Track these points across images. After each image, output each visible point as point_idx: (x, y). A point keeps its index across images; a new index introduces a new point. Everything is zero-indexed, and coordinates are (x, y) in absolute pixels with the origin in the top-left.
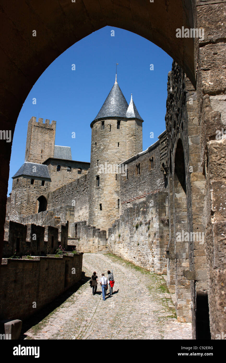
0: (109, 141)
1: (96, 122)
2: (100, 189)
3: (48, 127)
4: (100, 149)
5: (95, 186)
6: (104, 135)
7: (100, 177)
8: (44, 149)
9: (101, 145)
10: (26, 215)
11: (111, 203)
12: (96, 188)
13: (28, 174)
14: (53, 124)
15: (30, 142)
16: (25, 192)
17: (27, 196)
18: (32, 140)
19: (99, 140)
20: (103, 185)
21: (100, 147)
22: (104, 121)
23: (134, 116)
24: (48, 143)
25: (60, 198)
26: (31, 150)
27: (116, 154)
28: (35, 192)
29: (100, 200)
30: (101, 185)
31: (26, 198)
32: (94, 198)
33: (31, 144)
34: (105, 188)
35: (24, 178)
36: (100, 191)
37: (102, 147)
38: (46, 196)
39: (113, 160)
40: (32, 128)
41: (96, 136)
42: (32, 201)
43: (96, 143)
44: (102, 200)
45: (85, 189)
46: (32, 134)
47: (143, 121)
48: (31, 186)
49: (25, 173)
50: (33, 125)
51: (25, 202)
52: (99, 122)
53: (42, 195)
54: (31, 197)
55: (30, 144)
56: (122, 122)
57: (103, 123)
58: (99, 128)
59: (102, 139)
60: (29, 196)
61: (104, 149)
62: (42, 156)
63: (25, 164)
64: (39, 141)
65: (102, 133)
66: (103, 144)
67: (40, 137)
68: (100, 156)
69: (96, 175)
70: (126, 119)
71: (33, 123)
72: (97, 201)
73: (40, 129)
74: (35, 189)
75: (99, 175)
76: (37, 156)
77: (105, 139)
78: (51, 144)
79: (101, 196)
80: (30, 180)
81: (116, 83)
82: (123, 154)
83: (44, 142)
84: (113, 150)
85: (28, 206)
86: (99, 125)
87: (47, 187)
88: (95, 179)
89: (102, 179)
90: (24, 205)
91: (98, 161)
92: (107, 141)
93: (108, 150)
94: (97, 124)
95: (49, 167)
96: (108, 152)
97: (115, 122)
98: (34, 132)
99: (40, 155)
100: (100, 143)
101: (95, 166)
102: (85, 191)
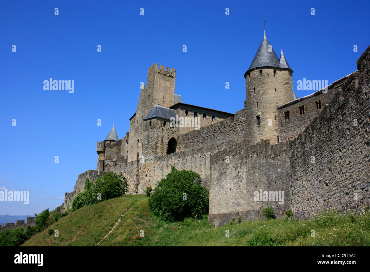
0: (267, 87)
1: (254, 70)
2: (261, 127)
3: (169, 74)
4: (259, 93)
5: (255, 125)
6: (263, 82)
7: (261, 117)
8: (166, 94)
9: (260, 90)
10: (160, 155)
11: (272, 139)
12: (257, 126)
13: (161, 116)
14: (173, 72)
15: (154, 87)
16: (158, 133)
17: (160, 137)
18: (155, 86)
19: (258, 86)
20: (264, 124)
21: (259, 92)
22: (262, 70)
23: (287, 67)
24: (169, 89)
25: (196, 140)
26: (154, 95)
27: (274, 98)
28: (167, 134)
29: (262, 136)
30: (262, 124)
31: (160, 139)
32: (255, 135)
33: (155, 90)
34: (266, 126)
35: (158, 120)
36: (261, 128)
37: (261, 92)
38: (176, 138)
39: (272, 103)
40: (155, 74)
41: (255, 82)
42: (165, 142)
43: (254, 89)
44: (264, 136)
45: (232, 129)
46: (155, 80)
47: (293, 72)
48: (164, 128)
49: (158, 116)
50: (156, 71)
51: (159, 142)
52: (257, 70)
53: (173, 137)
54: (164, 139)
55: (153, 89)
56: (277, 72)
57: (261, 72)
58: (258, 76)
59: (261, 85)
60: (162, 137)
61: (263, 93)
62: (164, 102)
63: (156, 107)
64: (162, 86)
65: (261, 80)
66: (262, 89)
67: (162, 83)
68: (260, 99)
69: (257, 115)
70: (281, 69)
71: (155, 70)
72: (258, 137)
73: (162, 76)
74: (167, 131)
75: (259, 115)
76: (159, 101)
77: (264, 85)
78: (172, 91)
79: (262, 132)
80: (162, 122)
81: (265, 38)
82: (280, 98)
83: (165, 89)
84: (271, 95)
85: (162, 146)
86: (257, 73)
87: (177, 130)
88: (256, 118)
89: (262, 119)
90: (158, 146)
91: (258, 103)
92: (266, 87)
93: (267, 95)
94: (255, 72)
95: (176, 111)
96: (267, 97)
97: (272, 71)
98: (157, 78)
99: (162, 101)
100: (259, 89)
101: (255, 108)
102: (232, 131)
